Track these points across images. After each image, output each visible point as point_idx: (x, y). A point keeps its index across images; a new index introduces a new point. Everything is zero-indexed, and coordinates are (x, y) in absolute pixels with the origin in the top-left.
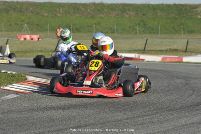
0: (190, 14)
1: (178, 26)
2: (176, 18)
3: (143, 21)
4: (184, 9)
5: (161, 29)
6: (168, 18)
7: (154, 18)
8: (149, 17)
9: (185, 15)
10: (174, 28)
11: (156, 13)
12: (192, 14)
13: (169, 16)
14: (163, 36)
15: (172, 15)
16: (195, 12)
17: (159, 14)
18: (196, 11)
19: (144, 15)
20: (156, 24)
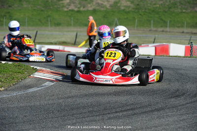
0: (56, 6)
1: (45, 18)
2: (42, 11)
3: (9, 13)
4: (50, 1)
5: (28, 22)
6: (34, 10)
7: (20, 10)
8: (15, 9)
9: (51, 7)
10: (40, 20)
11: (22, 4)
12: (59, 6)
13: (35, 8)
14: (30, 28)
15: (38, 7)
16: (62, 5)
17: (25, 6)
18: (62, 3)
19: (10, 6)
20: (22, 16)
